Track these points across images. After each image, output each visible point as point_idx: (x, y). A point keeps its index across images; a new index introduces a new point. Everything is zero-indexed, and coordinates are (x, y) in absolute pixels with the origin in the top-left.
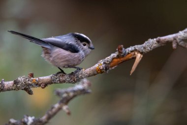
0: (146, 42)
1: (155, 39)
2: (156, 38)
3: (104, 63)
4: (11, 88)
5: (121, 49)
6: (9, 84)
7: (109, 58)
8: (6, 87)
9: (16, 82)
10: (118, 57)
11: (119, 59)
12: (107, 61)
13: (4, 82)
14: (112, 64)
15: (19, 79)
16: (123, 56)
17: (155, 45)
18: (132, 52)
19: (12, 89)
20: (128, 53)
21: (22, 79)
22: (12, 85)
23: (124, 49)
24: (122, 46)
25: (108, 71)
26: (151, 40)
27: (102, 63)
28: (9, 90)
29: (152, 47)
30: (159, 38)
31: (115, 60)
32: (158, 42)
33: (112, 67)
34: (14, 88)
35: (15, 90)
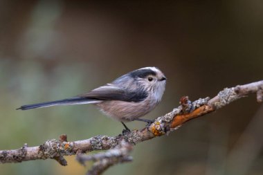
0: (220, 92)
1: (233, 88)
2: (235, 86)
3: (163, 121)
4: (35, 156)
5: (186, 102)
6: (33, 150)
7: (170, 115)
8: (29, 154)
9: (42, 148)
10: (182, 112)
11: (183, 117)
12: (167, 119)
13: (26, 148)
14: (174, 123)
15: (47, 143)
16: (189, 112)
17: (233, 97)
18: (201, 105)
19: (37, 158)
20: (196, 108)
21: (51, 144)
22: (37, 152)
23: (189, 102)
24: (187, 97)
25: (168, 132)
26: (227, 90)
27: (160, 121)
28: (33, 158)
29: (229, 100)
30: (238, 86)
31: (178, 117)
32: (237, 92)
33: (174, 127)
34: (39, 156)
35: (41, 158)
